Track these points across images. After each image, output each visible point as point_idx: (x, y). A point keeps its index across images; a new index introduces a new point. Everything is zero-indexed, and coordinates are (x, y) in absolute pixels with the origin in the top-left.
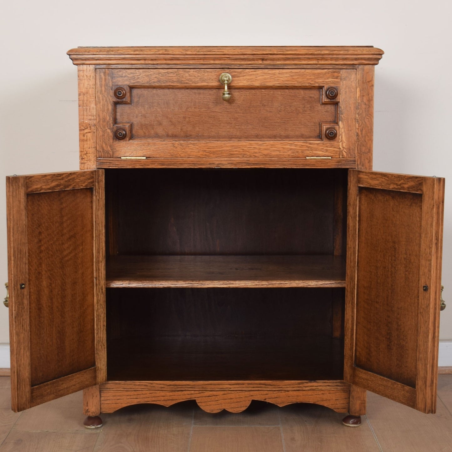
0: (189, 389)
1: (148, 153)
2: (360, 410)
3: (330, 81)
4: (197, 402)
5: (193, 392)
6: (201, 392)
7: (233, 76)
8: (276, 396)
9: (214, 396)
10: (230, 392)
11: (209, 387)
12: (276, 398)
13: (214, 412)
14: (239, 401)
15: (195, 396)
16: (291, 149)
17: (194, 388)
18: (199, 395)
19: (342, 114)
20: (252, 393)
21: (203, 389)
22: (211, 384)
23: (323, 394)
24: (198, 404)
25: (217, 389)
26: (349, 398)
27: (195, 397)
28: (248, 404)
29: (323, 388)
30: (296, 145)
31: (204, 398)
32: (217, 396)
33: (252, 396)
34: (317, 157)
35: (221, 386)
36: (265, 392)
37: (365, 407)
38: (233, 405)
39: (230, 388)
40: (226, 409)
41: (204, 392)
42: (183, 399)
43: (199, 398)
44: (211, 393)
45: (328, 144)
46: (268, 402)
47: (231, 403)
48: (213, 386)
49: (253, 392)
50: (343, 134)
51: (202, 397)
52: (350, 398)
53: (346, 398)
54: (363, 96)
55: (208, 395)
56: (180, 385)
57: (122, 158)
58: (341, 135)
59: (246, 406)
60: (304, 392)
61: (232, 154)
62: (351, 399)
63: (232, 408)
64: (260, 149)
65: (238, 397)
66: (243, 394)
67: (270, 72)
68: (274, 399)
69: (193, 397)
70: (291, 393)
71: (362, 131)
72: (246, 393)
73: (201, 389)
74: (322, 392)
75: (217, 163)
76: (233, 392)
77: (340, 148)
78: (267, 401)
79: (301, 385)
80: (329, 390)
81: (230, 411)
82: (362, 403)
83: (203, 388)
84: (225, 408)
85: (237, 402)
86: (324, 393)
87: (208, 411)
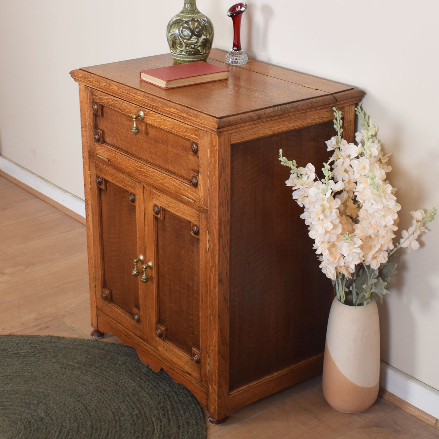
0: (133, 339)
1: (109, 157)
3: (193, 137)
4: (136, 351)
5: (134, 342)
6: (138, 345)
7: (145, 114)
13: (144, 364)
14: (156, 364)
16: (174, 185)
17: (135, 340)
19: (200, 168)
20: (161, 362)
24: (137, 353)
27: (136, 347)
28: (159, 369)
30: (177, 183)
31: (139, 350)
33: (161, 365)
34: (188, 197)
35: (146, 347)
39: (151, 351)
40: (150, 366)
42: (130, 344)
43: (137, 349)
45: (193, 190)
47: (152, 363)
50: (201, 185)
53: (206, 399)
54: (212, 157)
55: (141, 349)
56: (128, 333)
57: (98, 156)
58: (200, 185)
60: (185, 379)
61: (146, 176)
63: (152, 367)
64: (159, 178)
67: (162, 117)
68: (171, 374)
69: (134, 346)
71: (211, 186)
72: (158, 361)
74: (194, 386)
75: (139, 179)
77: (199, 196)
78: (168, 373)
82: (214, 409)
83: (138, 342)
87: (142, 361)
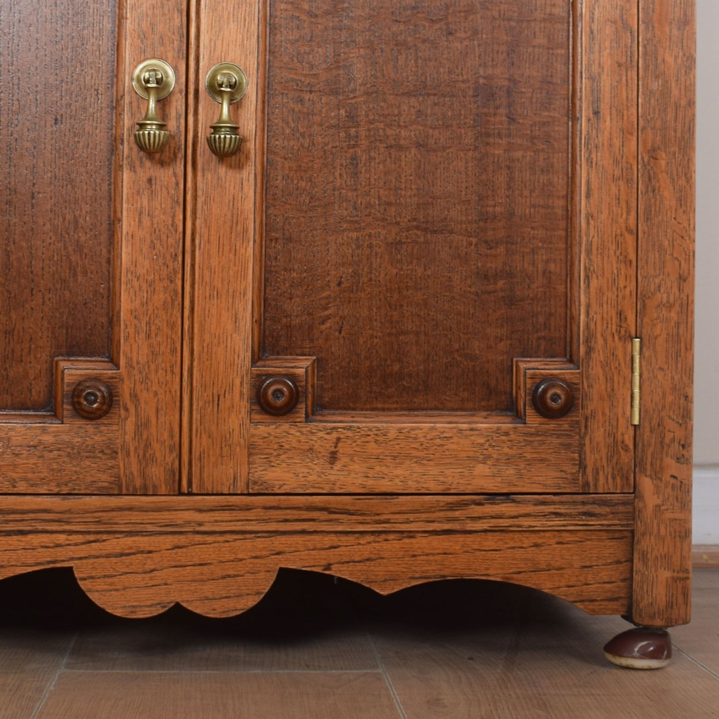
0: (49, 528)
2: (670, 605)
4: (77, 575)
5: (62, 538)
6: (92, 537)
8: (366, 555)
9: (142, 552)
10: (198, 538)
11: (122, 520)
12: (368, 560)
13: (140, 615)
14: (231, 572)
15: (70, 552)
17: (68, 523)
18: (84, 551)
20: (279, 542)
21: (101, 528)
22: (131, 509)
23: (536, 545)
24: (80, 583)
25: (150, 528)
26: (631, 561)
27: (72, 559)
28: (266, 583)
29: (537, 523)
31: (102, 560)
32: (150, 552)
33: (278, 554)
35: (166, 516)
36: (328, 540)
37: (686, 595)
38: (208, 589)
39: (200, 524)
40: (184, 605)
41: (105, 537)
42: (25, 565)
43: (84, 561)
44: (129, 541)
46: (340, 579)
47: (202, 581)
48: (136, 517)
49: (284, 539)
51: (97, 557)
52: (635, 561)
53: (618, 562)
55: (118, 550)
56: (14, 512)
59: (258, 593)
60: (469, 539)
62: (637, 564)
63: (207, 598)
65: (228, 556)
66: (245, 547)
68: (359, 567)
69: (62, 557)
70: (421, 542)
72: (260, 543)
73: (93, 528)
74: (535, 538)
76: (210, 539)
78: (337, 572)
79: (457, 514)
80: (558, 531)
81: (198, 611)
82: (675, 580)
83: (98, 522)
84: (179, 600)
85: (224, 577)
86: (540, 541)
87: (119, 613)
